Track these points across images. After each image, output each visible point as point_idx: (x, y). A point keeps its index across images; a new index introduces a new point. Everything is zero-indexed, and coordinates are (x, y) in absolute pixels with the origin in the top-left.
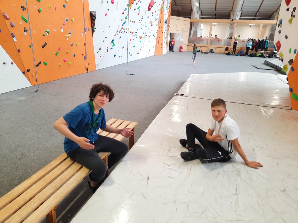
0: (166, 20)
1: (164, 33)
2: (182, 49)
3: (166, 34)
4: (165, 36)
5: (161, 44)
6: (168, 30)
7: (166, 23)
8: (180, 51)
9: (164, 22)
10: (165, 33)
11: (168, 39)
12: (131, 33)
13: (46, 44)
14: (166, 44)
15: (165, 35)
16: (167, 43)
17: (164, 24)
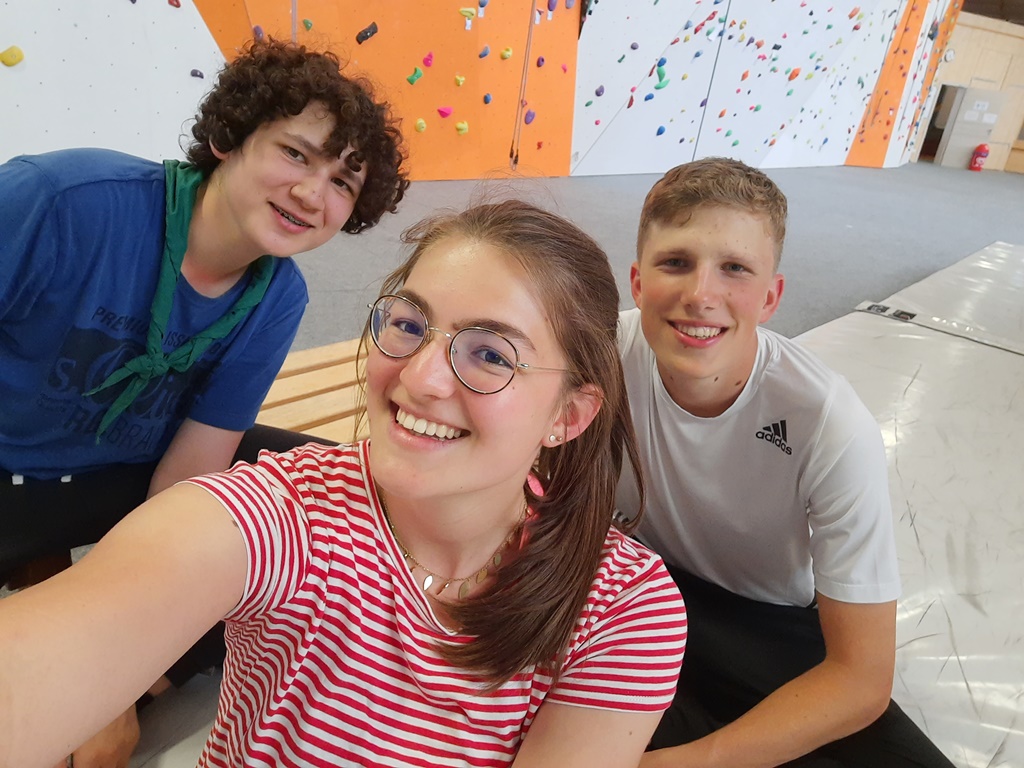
0: (935, 27)
1: (910, 76)
2: (979, 160)
3: (918, 85)
4: (914, 94)
5: (888, 123)
6: (933, 69)
7: (931, 37)
8: (972, 166)
9: (922, 31)
10: (915, 77)
11: (921, 108)
12: (753, 45)
13: (373, 29)
14: (911, 127)
15: (912, 88)
16: (917, 125)
17: (920, 40)
